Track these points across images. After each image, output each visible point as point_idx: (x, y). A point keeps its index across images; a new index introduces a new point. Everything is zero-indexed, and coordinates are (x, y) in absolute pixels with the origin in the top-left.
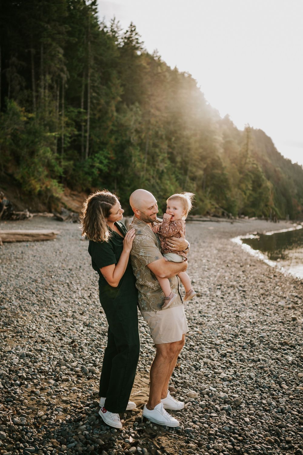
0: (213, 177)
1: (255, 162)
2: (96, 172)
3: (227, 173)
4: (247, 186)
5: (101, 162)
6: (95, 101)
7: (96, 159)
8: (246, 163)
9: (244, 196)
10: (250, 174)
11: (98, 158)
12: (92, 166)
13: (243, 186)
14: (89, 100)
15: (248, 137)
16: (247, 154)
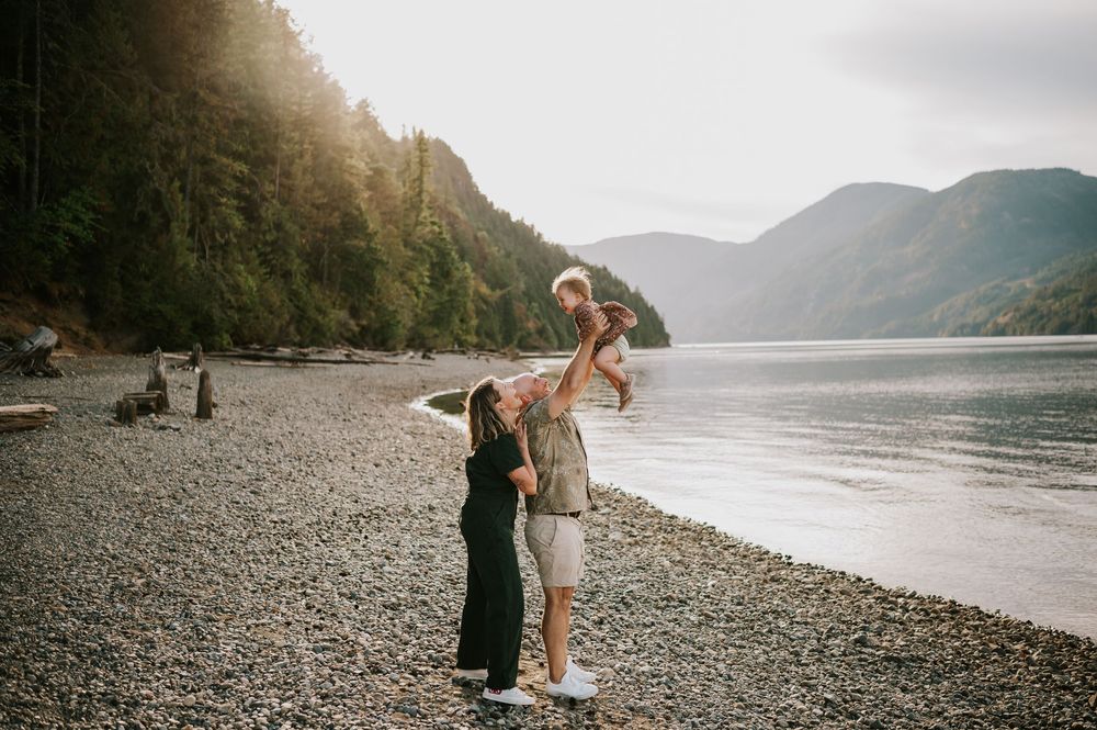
0: (346, 255)
1: (436, 219)
2: (62, 242)
3: (379, 247)
4: (421, 275)
5: (77, 220)
6: (55, 64)
7: (62, 211)
8: (417, 223)
9: (415, 299)
10: (425, 247)
11: (69, 209)
12: (54, 229)
13: (413, 276)
14: (39, 59)
15: (422, 163)
16: (421, 201)
